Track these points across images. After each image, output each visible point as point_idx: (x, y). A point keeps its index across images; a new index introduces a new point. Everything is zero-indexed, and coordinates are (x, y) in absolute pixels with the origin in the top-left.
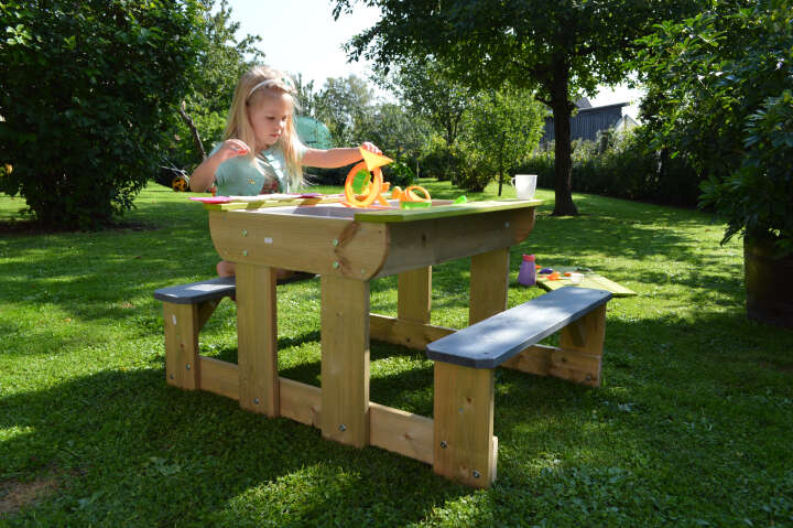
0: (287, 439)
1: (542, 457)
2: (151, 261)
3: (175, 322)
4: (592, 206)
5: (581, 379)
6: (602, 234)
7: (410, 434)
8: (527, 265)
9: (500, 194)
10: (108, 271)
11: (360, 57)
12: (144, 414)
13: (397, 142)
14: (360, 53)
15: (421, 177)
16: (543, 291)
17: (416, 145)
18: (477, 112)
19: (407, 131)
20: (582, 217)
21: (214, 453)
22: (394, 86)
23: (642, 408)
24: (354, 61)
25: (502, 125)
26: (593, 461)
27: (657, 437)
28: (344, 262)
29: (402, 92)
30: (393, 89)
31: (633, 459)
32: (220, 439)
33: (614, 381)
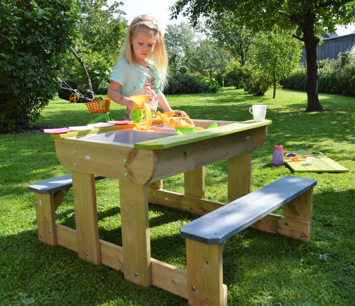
0: (103, 280)
1: (261, 294)
2: (46, 154)
3: (41, 204)
4: (333, 104)
5: (297, 236)
6: (336, 125)
7: (176, 281)
8: (278, 152)
9: (274, 97)
10: (20, 160)
11: (178, 16)
12: (21, 262)
13: (210, 64)
14: (178, 14)
15: (225, 86)
16: (287, 170)
17: (222, 66)
18: (257, 45)
19: (215, 58)
20: (326, 112)
21: (58, 290)
22: (206, 30)
23: (335, 257)
24: (174, 19)
25: (275, 53)
26: (293, 298)
27: (341, 279)
28: (130, 173)
29: (211, 33)
30: (206, 32)
31: (320, 296)
32: (62, 281)
33: (320, 236)
